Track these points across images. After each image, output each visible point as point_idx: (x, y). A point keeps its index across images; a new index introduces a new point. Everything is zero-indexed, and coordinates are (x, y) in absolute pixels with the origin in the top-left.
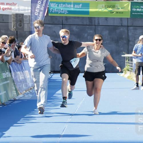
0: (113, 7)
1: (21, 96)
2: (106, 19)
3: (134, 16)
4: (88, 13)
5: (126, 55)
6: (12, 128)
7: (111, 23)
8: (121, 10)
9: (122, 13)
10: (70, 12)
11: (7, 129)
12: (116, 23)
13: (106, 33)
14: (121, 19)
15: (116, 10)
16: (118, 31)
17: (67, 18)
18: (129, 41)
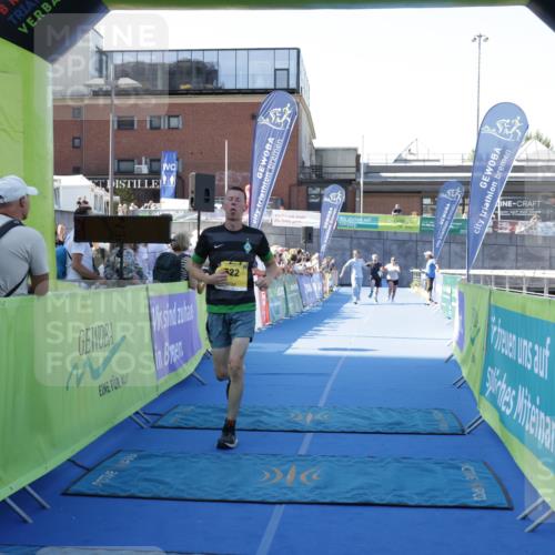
0: (402, 221)
1: (308, 308)
2: (395, 233)
3: (423, 231)
4: (376, 227)
5: (415, 270)
6: (299, 340)
7: (400, 238)
8: (410, 225)
9: (410, 227)
10: (359, 226)
11: (295, 340)
12: (406, 238)
13: (394, 247)
14: (410, 234)
15: (404, 225)
16: (407, 246)
17: (356, 232)
18: (417, 256)
